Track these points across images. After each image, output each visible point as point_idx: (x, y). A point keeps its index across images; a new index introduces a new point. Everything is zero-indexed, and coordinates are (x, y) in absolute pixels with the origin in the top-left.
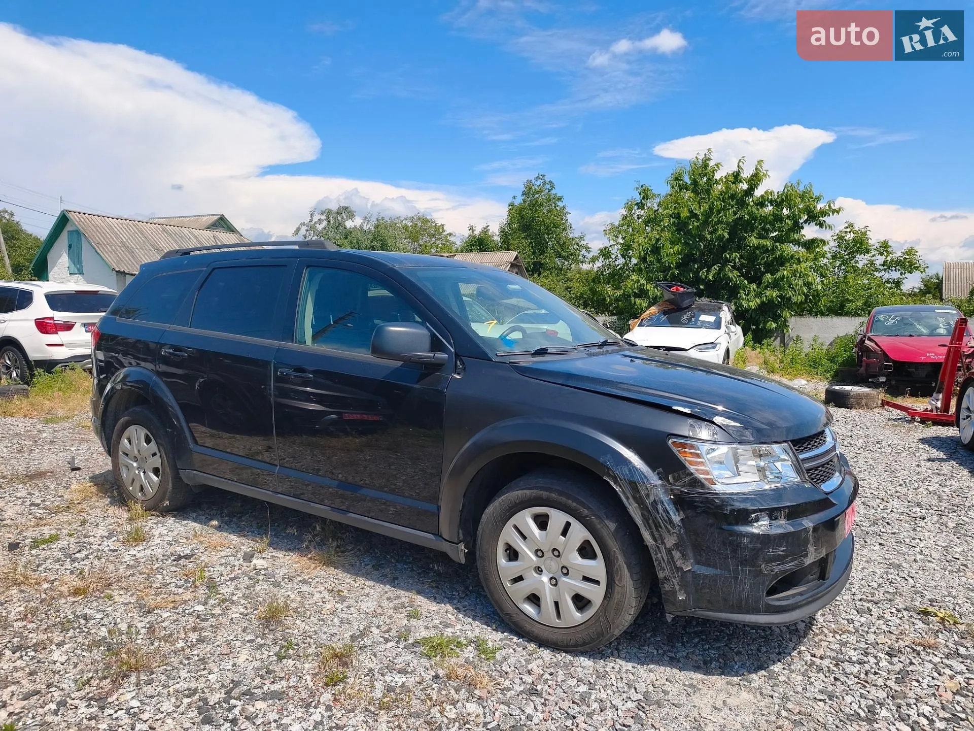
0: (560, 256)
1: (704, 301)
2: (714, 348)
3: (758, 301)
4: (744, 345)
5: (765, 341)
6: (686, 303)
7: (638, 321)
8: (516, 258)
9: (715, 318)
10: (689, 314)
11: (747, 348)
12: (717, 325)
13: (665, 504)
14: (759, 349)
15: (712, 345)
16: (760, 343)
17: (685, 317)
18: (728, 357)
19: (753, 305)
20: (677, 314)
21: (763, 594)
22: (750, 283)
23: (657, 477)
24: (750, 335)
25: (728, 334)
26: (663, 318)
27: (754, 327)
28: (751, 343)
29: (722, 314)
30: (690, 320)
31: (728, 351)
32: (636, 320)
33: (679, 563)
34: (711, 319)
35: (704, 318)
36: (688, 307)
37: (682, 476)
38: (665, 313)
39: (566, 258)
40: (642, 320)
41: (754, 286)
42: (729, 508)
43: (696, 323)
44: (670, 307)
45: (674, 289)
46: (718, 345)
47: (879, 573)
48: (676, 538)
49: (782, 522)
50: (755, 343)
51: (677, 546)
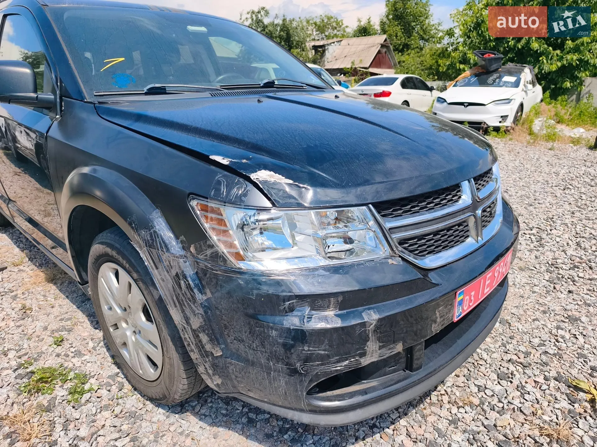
0: (423, 38)
1: (510, 65)
2: (509, 103)
3: (559, 64)
4: (542, 101)
5: (560, 98)
6: (494, 67)
7: (453, 83)
8: (386, 40)
9: (516, 78)
10: (495, 76)
11: (543, 103)
12: (516, 84)
13: (189, 279)
14: (553, 104)
15: (508, 101)
16: (556, 99)
17: (491, 78)
18: (522, 111)
19: (554, 68)
20: (485, 76)
21: (302, 394)
22: (554, 49)
23: (180, 245)
24: (548, 93)
25: (526, 92)
26: (474, 79)
27: (553, 86)
28: (548, 100)
29: (523, 76)
30: (494, 81)
31: (522, 105)
32: (452, 82)
33: (208, 347)
34: (512, 79)
35: (507, 78)
36: (496, 71)
37: (204, 248)
38: (476, 75)
39: (427, 40)
40: (457, 82)
41: (558, 52)
42: (255, 292)
43: (499, 83)
44: (481, 71)
45: (486, 56)
46: (513, 100)
47: (549, 326)
48: (201, 320)
49: (330, 313)
50: (551, 99)
51: (202, 328)
